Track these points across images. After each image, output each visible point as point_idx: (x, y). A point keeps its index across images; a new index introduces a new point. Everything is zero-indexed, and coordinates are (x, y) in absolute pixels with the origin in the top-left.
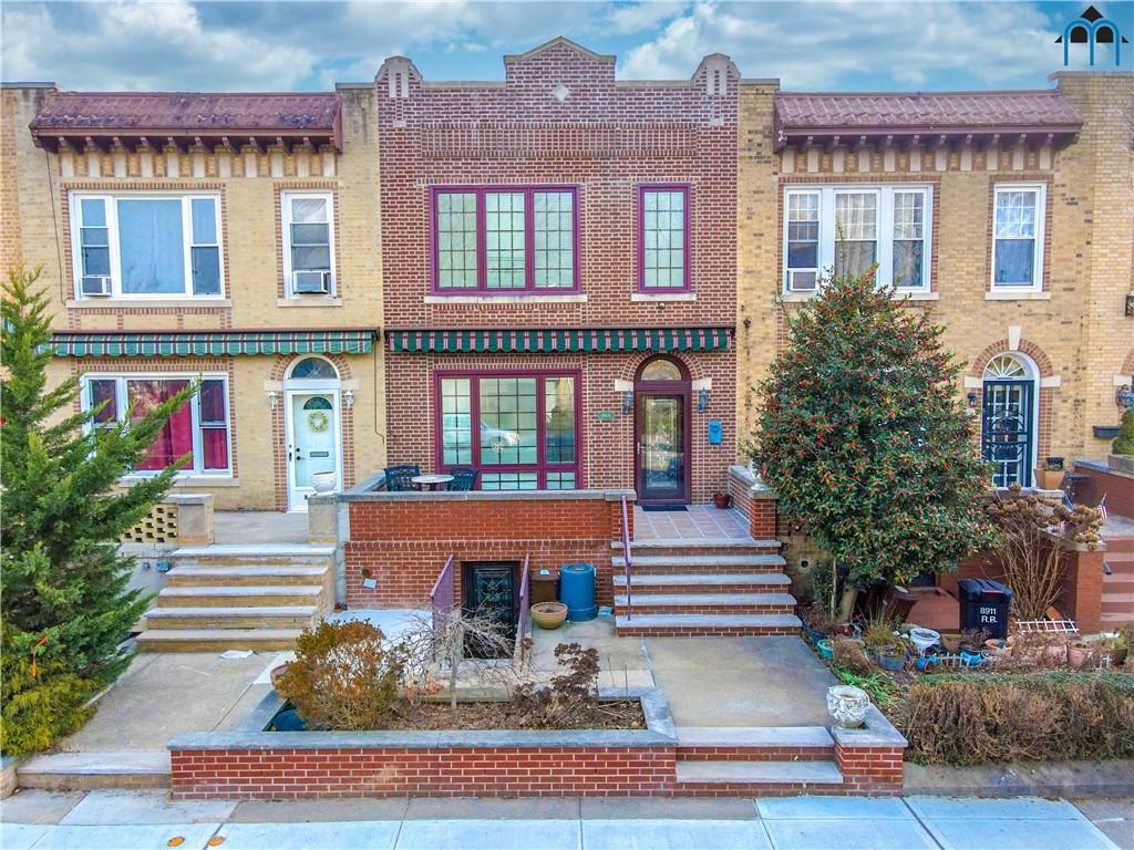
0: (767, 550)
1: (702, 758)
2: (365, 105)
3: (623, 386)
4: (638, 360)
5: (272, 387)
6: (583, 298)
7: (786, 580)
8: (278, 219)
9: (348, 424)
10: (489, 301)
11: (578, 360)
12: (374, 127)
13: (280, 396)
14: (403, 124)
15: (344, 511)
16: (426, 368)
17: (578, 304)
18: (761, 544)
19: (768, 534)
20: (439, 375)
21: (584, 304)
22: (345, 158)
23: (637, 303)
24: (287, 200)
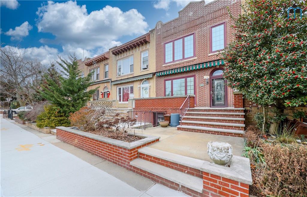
0: (239, 111)
1: (147, 160)
2: (153, 33)
3: (207, 77)
4: (211, 70)
5: (139, 86)
6: (196, 58)
7: (244, 119)
8: (141, 57)
9: (150, 92)
10: (175, 63)
11: (195, 73)
12: (155, 36)
13: (140, 88)
14: (160, 33)
15: (134, 102)
16: (163, 79)
17: (194, 60)
18: (237, 109)
19: (240, 106)
20: (165, 80)
21: (196, 59)
22: (150, 43)
23: (210, 56)
24: (142, 54)
